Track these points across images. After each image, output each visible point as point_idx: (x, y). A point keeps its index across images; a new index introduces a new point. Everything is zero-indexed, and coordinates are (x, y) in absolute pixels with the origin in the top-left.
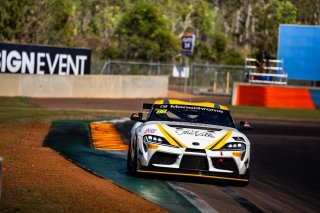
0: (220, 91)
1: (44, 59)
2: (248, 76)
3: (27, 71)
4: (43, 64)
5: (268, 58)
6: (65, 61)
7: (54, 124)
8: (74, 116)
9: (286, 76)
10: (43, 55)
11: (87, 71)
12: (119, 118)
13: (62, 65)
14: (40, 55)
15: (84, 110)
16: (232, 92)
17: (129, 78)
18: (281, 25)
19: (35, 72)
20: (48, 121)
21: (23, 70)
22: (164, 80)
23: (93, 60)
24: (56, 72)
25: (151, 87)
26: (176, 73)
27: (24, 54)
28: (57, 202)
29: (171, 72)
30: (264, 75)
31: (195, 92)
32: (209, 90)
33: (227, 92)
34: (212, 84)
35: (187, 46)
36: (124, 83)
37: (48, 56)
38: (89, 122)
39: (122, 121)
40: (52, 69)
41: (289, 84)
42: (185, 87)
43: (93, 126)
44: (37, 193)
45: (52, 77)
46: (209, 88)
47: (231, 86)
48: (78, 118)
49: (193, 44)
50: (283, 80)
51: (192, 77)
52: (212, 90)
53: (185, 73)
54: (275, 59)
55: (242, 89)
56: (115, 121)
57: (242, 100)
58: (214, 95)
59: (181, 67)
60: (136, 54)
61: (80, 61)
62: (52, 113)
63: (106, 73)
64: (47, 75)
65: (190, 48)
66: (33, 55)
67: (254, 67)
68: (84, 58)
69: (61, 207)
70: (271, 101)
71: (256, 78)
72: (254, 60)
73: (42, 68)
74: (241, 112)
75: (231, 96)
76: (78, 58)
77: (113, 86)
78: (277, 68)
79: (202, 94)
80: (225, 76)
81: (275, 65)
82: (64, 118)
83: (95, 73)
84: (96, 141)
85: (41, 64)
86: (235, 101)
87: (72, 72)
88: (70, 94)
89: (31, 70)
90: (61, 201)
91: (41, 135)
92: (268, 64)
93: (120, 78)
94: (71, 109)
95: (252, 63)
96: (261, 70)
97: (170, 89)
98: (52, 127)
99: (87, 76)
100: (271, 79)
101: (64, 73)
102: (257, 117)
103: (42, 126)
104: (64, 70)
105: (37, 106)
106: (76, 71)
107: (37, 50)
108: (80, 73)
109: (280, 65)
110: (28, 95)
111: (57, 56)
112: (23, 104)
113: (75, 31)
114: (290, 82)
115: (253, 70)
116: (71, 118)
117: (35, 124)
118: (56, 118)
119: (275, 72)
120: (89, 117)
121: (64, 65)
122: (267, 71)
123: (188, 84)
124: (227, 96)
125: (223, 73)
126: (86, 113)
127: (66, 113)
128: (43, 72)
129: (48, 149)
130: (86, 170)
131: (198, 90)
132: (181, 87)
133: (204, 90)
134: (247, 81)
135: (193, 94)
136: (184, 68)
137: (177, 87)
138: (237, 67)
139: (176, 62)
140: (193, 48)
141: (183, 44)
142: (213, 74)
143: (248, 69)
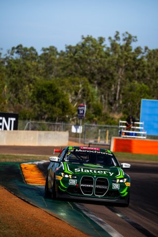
0: (102, 142)
2: (121, 132)
5: (134, 121)
6: (1, 121)
8: (10, 158)
9: (145, 133)
11: (16, 128)
12: (39, 161)
15: (15, 155)
16: (110, 143)
17: (42, 133)
18: (142, 100)
22: (66, 134)
23: (19, 121)
25: (58, 139)
26: (74, 130)
28: (9, 227)
29: (71, 128)
30: (131, 132)
31: (86, 143)
32: (96, 142)
33: (107, 143)
34: (97, 138)
36: (40, 136)
38: (20, 163)
39: (42, 162)
41: (147, 138)
42: (80, 139)
43: (22, 166)
46: (96, 140)
47: (110, 139)
48: (12, 160)
49: (85, 111)
50: (144, 135)
51: (84, 132)
53: (80, 130)
54: (139, 121)
55: (117, 141)
56: (37, 163)
57: (117, 148)
58: (98, 145)
59: (77, 125)
60: (46, 116)
61: (11, 121)
63: (28, 129)
65: (83, 113)
67: (125, 127)
68: (13, 119)
69: (13, 232)
70: (136, 149)
71: (126, 134)
72: (125, 122)
75: (110, 146)
76: (9, 119)
77: (32, 138)
78: (139, 128)
79: (91, 144)
80: (106, 132)
81: (138, 125)
82: (3, 160)
83: (20, 130)
84: (27, 178)
86: (112, 150)
87: (5, 129)
88: (4, 143)
90: (12, 226)
92: (134, 125)
93: (37, 133)
94: (6, 154)
95: (123, 124)
97: (70, 140)
99: (15, 131)
100: (136, 135)
101: (0, 130)
106: (8, 128)
108: (10, 129)
109: (142, 126)
113: (6, 101)
114: (148, 137)
115: (124, 128)
116: (8, 160)
119: (139, 130)
120: (20, 160)
122: (133, 130)
123: (82, 137)
124: (107, 145)
125: (104, 130)
126: (17, 157)
127: (4, 157)
130: (24, 200)
131: (88, 141)
132: (77, 139)
133: (92, 141)
134: (120, 136)
135: (84, 144)
136: (79, 127)
137: (74, 138)
138: (112, 126)
139: (72, 122)
140: (85, 113)
141: (78, 111)
142: (98, 131)
143: (121, 128)
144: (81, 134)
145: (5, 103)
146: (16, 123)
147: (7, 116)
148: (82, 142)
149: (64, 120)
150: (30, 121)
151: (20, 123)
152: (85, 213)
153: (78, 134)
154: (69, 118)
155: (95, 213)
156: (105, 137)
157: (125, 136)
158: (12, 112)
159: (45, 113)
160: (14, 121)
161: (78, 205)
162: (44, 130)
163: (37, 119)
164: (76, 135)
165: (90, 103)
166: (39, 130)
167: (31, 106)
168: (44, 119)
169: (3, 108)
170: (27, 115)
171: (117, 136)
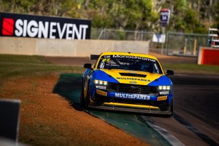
0: (189, 53)
1: (55, 27)
2: (210, 42)
3: (43, 36)
4: (55, 31)
6: (71, 29)
7: (62, 76)
11: (88, 37)
13: (69, 32)
14: (53, 24)
16: (198, 54)
17: (119, 42)
19: (49, 37)
20: (57, 74)
21: (40, 36)
22: (146, 44)
23: (92, 29)
24: (64, 37)
26: (155, 39)
29: (152, 38)
31: (170, 54)
32: (181, 53)
33: (195, 54)
34: (183, 49)
35: (164, 18)
36: (116, 46)
37: (58, 24)
42: (162, 50)
44: (47, 128)
45: (61, 41)
46: (182, 51)
47: (198, 50)
49: (169, 17)
51: (168, 41)
52: (183, 53)
53: (162, 39)
55: (206, 53)
58: (184, 56)
60: (125, 24)
61: (83, 29)
62: (60, 68)
63: (102, 38)
64: (57, 40)
65: (167, 20)
66: (47, 23)
67: (216, 35)
68: (86, 27)
71: (217, 43)
72: (216, 30)
73: (53, 34)
75: (197, 57)
76: (81, 26)
79: (175, 55)
80: (193, 42)
82: (70, 72)
83: (94, 39)
85: (53, 31)
86: (200, 62)
87: (76, 37)
88: (74, 54)
91: (52, 84)
93: (113, 42)
95: (214, 32)
97: (150, 51)
98: (60, 78)
99: (88, 41)
101: (70, 38)
103: (52, 78)
104: (70, 35)
105: (49, 63)
106: (79, 36)
108: (82, 38)
110: (43, 54)
111: (65, 25)
112: (39, 61)
113: (79, 7)
115: (215, 38)
116: (75, 72)
117: (48, 76)
118: (63, 72)
121: (70, 32)
123: (165, 48)
124: (194, 57)
125: (192, 39)
127: (71, 68)
128: (54, 37)
129: (56, 95)
131: (172, 52)
132: (159, 50)
133: (177, 52)
134: (210, 46)
135: (167, 55)
136: (162, 36)
137: (156, 49)
138: (202, 35)
139: (155, 30)
140: (168, 20)
141: (161, 17)
142: (184, 40)
143: (211, 37)
144: (165, 44)
145: (77, 8)
146: (88, 31)
147: (78, 23)
148: (164, 53)
149: (145, 28)
150: (105, 29)
151: (94, 31)
152: (149, 123)
153: (161, 44)
154: (151, 26)
156: (193, 47)
157: (215, 46)
158: (86, 19)
159: (124, 20)
162: (122, 39)
163: (113, 26)
164: (158, 45)
165: (178, 8)
166: (116, 39)
167: (108, 12)
168: (122, 26)
169: (74, 13)
170: (102, 22)
171: (206, 46)
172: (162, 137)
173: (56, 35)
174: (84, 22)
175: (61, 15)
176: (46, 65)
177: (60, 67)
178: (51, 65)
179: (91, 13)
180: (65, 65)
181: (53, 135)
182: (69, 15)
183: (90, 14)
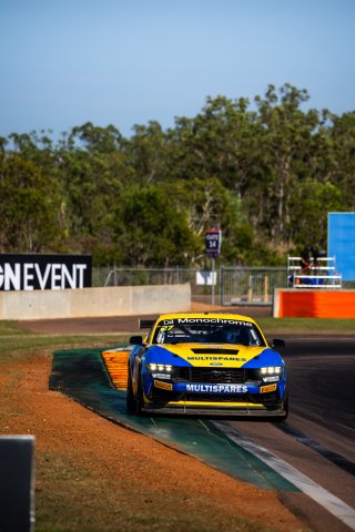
0: (257, 300)
1: (32, 271)
2: (291, 280)
3: (12, 288)
4: (31, 277)
5: (316, 255)
6: (58, 272)
7: (56, 355)
8: (80, 342)
9: (340, 277)
10: (31, 266)
11: (88, 284)
13: (55, 277)
14: (28, 266)
15: (91, 335)
16: (273, 301)
17: (140, 289)
18: (330, 213)
19: (22, 287)
20: (48, 352)
21: (7, 287)
22: (186, 289)
23: (93, 269)
24: (48, 286)
25: (170, 301)
26: (200, 280)
27: (7, 266)
28: (88, 475)
29: (194, 278)
30: (311, 277)
31: (225, 303)
32: (243, 300)
33: (266, 301)
34: (246, 292)
35: (213, 244)
36: (135, 295)
37: (37, 266)
38: (101, 351)
40: (43, 284)
41: (344, 287)
42: (213, 297)
43: (106, 356)
44: (58, 463)
45: (43, 294)
46: (244, 297)
47: (271, 293)
48: (85, 346)
49: (220, 242)
50: (337, 282)
51: (220, 283)
52: (246, 300)
53: (212, 279)
54: (325, 256)
55: (286, 297)
57: (286, 311)
58: (249, 306)
59: (206, 271)
60: (145, 257)
61: (78, 271)
62: (51, 342)
63: (111, 284)
64: (37, 291)
65: (217, 247)
66: (18, 266)
67: (299, 268)
68: (82, 267)
69: (96, 483)
70: (323, 310)
71: (303, 281)
72: (299, 259)
73: (30, 283)
74: (285, 326)
75: (272, 306)
76: (75, 267)
77: (121, 301)
78: (327, 268)
79: (234, 305)
80: (263, 280)
81: (325, 264)
82: (68, 347)
83: (96, 286)
84: (116, 377)
85: (28, 277)
86: (277, 314)
87: (68, 285)
88: (67, 313)
89: (17, 286)
90: (95, 473)
91: (43, 373)
92: (316, 263)
93: (130, 289)
94: (73, 334)
95: (296, 263)
96: (308, 272)
97: (193, 300)
98: (54, 360)
99: (87, 289)
100: (321, 282)
101: (58, 288)
102: (308, 332)
103: (41, 360)
104: (58, 283)
105: (27, 332)
106: (73, 283)
107: (23, 260)
108: (78, 286)
109: (331, 264)
110: (15, 318)
111: (49, 266)
112: (10, 330)
113: (66, 232)
114: (346, 284)
115: (297, 271)
116: (77, 346)
117: (33, 359)
118: (58, 348)
119: (326, 273)
120: (100, 345)
121: (58, 277)
122: (316, 272)
123: (217, 293)
124: (267, 306)
125: (260, 276)
126: (94, 339)
127: (68, 340)
128: (31, 288)
129: (57, 394)
130: (114, 422)
131: (229, 300)
132: (208, 296)
133: (237, 300)
134: (291, 286)
135: (222, 305)
136: (211, 274)
137: (202, 296)
138: (276, 268)
139: (197, 265)
140: (220, 246)
141: (207, 242)
142: (247, 278)
143: (292, 271)
144: (216, 286)
145: (63, 237)
146: (87, 273)
147: (69, 261)
148: (217, 303)
149: (181, 263)
150: (115, 269)
151: (96, 274)
152: (232, 438)
153: (210, 287)
154: (189, 258)
155: (251, 437)
156: (262, 289)
157: (300, 286)
158: (79, 253)
159: (143, 251)
160: (84, 271)
161: (218, 425)
162: (142, 283)
163: (127, 263)
164: (206, 289)
165: (230, 226)
166: (133, 285)
167: (115, 240)
168: (141, 261)
169: (60, 245)
170: (107, 257)
171: (285, 286)
172: (264, 464)
173: (35, 284)
174: (79, 260)
175: (38, 251)
176: (24, 336)
177: (49, 339)
178: (33, 336)
179: (87, 243)
180: (57, 335)
181: (73, 478)
182: (52, 248)
183: (85, 245)
